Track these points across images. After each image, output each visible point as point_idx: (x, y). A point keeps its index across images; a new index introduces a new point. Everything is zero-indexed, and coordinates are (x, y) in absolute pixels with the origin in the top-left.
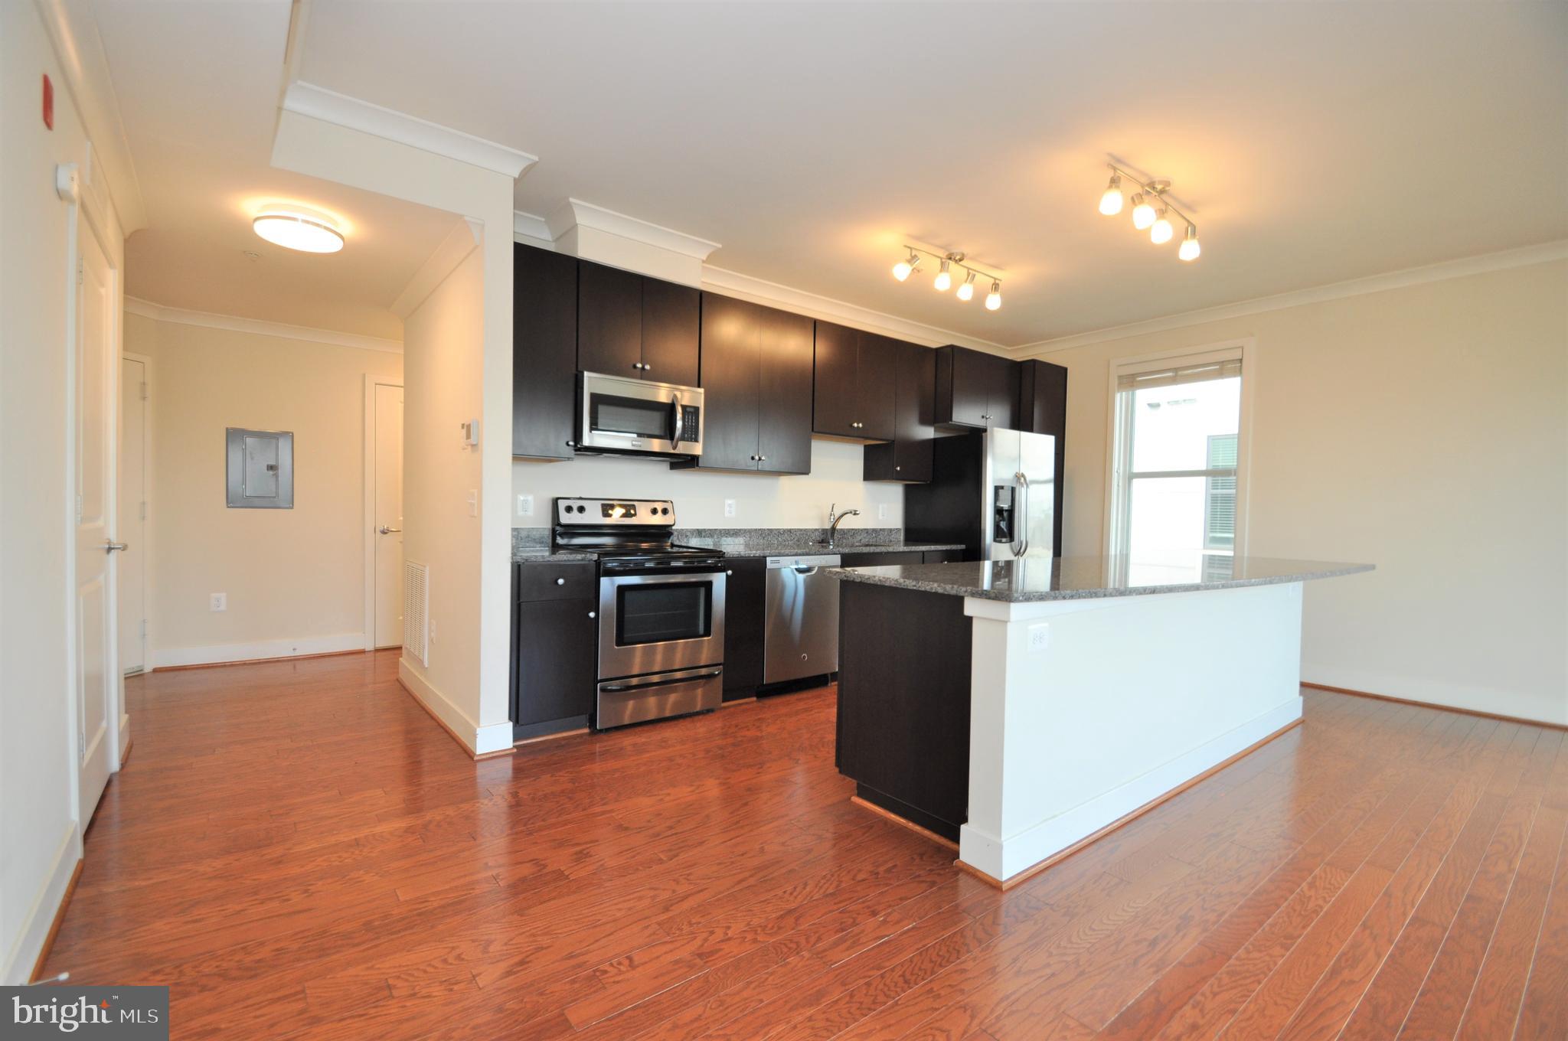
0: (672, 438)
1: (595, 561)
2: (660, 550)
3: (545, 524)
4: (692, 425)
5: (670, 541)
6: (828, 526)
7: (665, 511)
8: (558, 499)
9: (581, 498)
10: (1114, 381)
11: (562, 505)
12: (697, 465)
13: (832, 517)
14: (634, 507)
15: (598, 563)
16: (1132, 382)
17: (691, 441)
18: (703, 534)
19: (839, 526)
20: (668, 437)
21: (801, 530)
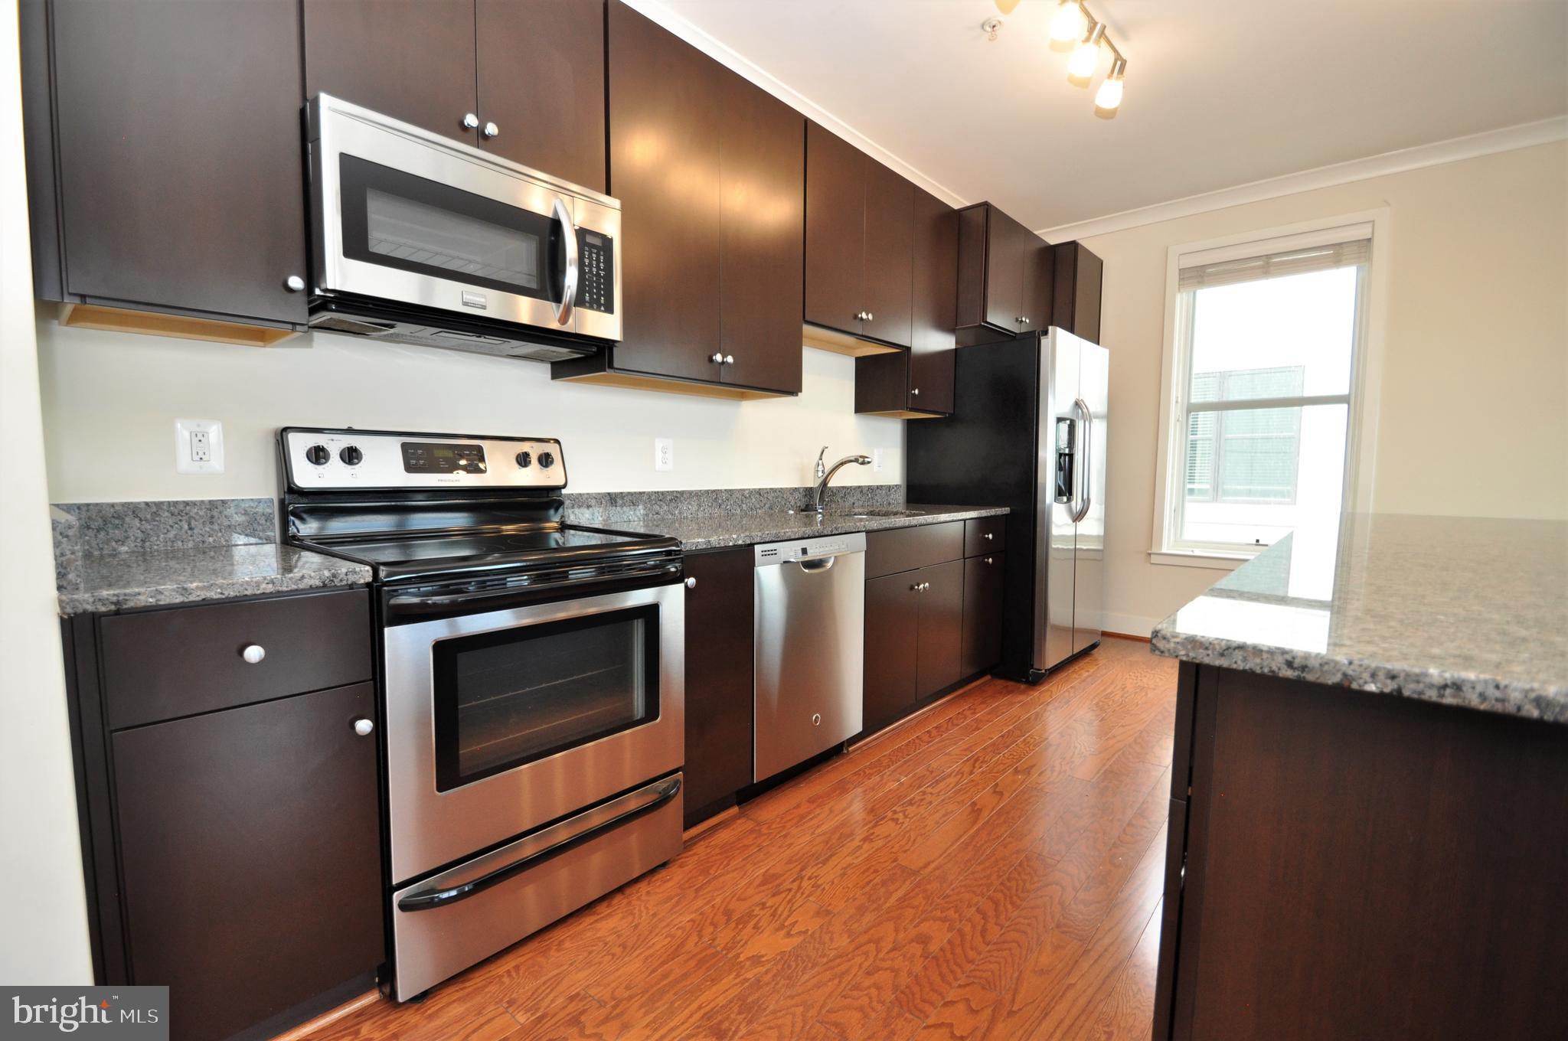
0: (557, 298)
1: (368, 585)
2: (535, 541)
3: (264, 490)
4: (598, 274)
5: (557, 518)
6: (812, 482)
7: (546, 460)
8: (286, 430)
9: (350, 431)
10: (1173, 276)
11: (299, 446)
12: (611, 366)
13: (820, 468)
14: (480, 449)
15: (375, 588)
16: (1202, 277)
17: (598, 309)
18: (620, 502)
19: (833, 483)
20: (550, 295)
21: (774, 490)
